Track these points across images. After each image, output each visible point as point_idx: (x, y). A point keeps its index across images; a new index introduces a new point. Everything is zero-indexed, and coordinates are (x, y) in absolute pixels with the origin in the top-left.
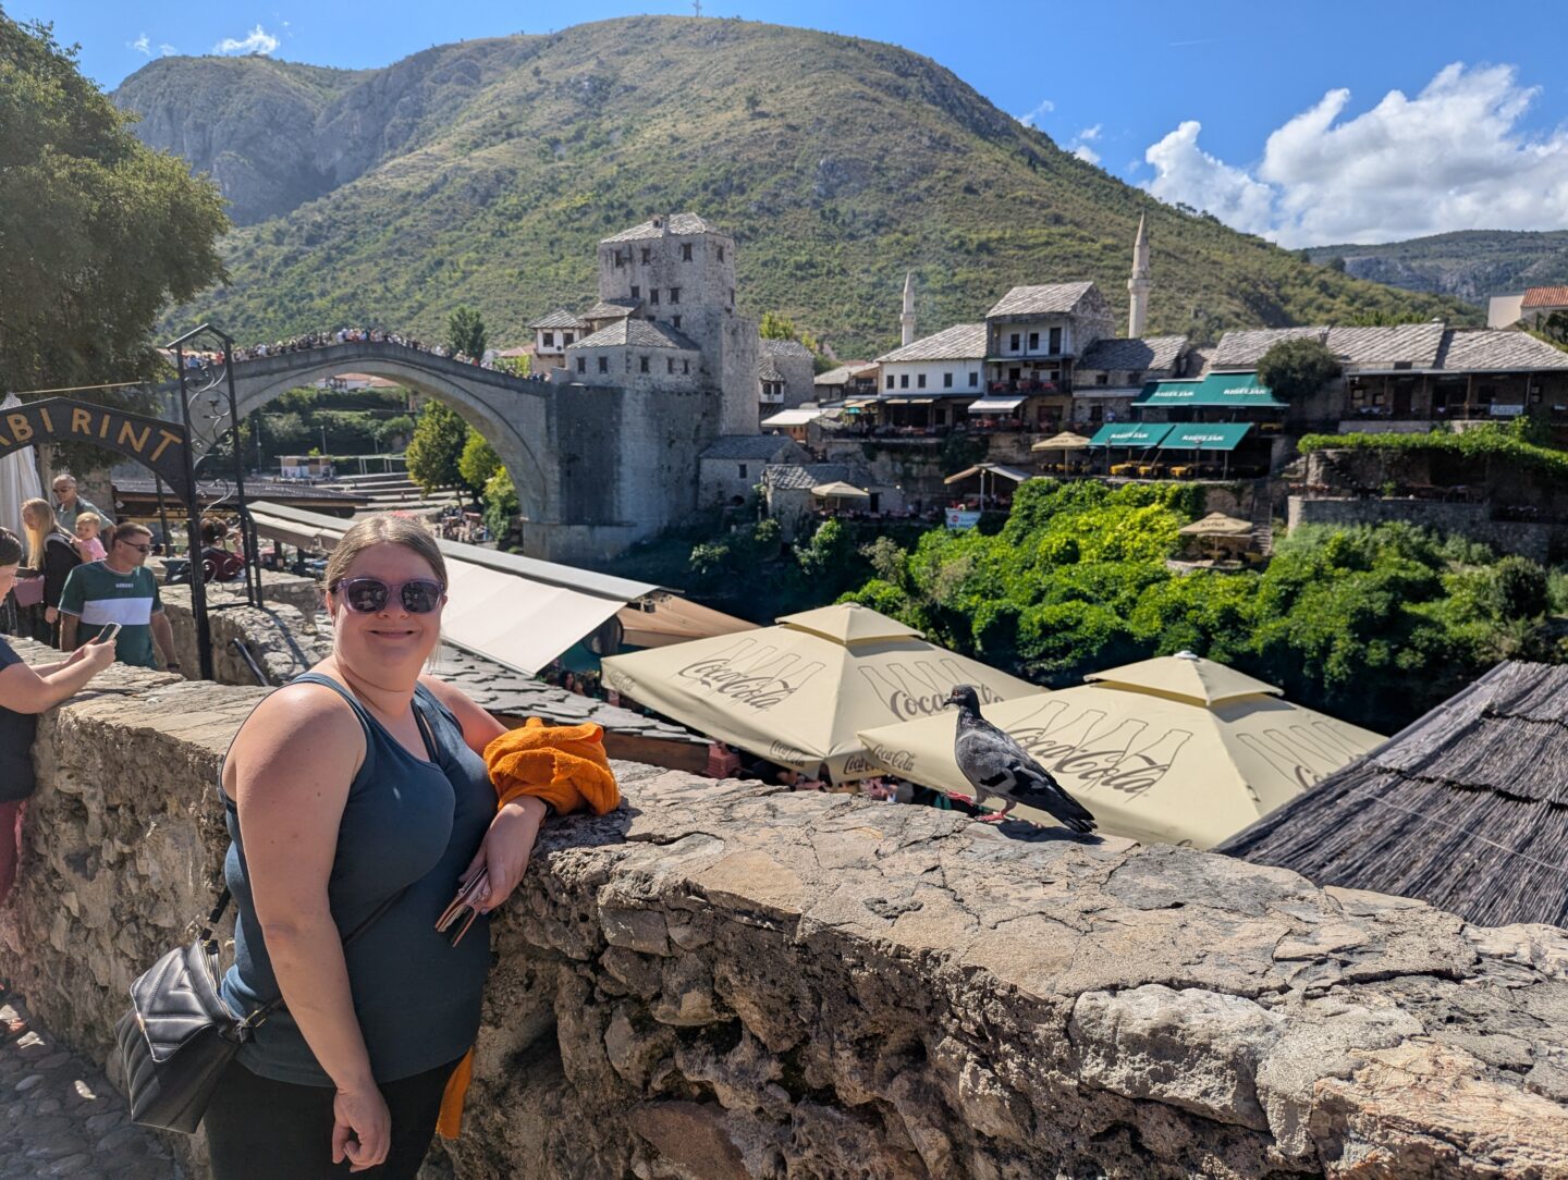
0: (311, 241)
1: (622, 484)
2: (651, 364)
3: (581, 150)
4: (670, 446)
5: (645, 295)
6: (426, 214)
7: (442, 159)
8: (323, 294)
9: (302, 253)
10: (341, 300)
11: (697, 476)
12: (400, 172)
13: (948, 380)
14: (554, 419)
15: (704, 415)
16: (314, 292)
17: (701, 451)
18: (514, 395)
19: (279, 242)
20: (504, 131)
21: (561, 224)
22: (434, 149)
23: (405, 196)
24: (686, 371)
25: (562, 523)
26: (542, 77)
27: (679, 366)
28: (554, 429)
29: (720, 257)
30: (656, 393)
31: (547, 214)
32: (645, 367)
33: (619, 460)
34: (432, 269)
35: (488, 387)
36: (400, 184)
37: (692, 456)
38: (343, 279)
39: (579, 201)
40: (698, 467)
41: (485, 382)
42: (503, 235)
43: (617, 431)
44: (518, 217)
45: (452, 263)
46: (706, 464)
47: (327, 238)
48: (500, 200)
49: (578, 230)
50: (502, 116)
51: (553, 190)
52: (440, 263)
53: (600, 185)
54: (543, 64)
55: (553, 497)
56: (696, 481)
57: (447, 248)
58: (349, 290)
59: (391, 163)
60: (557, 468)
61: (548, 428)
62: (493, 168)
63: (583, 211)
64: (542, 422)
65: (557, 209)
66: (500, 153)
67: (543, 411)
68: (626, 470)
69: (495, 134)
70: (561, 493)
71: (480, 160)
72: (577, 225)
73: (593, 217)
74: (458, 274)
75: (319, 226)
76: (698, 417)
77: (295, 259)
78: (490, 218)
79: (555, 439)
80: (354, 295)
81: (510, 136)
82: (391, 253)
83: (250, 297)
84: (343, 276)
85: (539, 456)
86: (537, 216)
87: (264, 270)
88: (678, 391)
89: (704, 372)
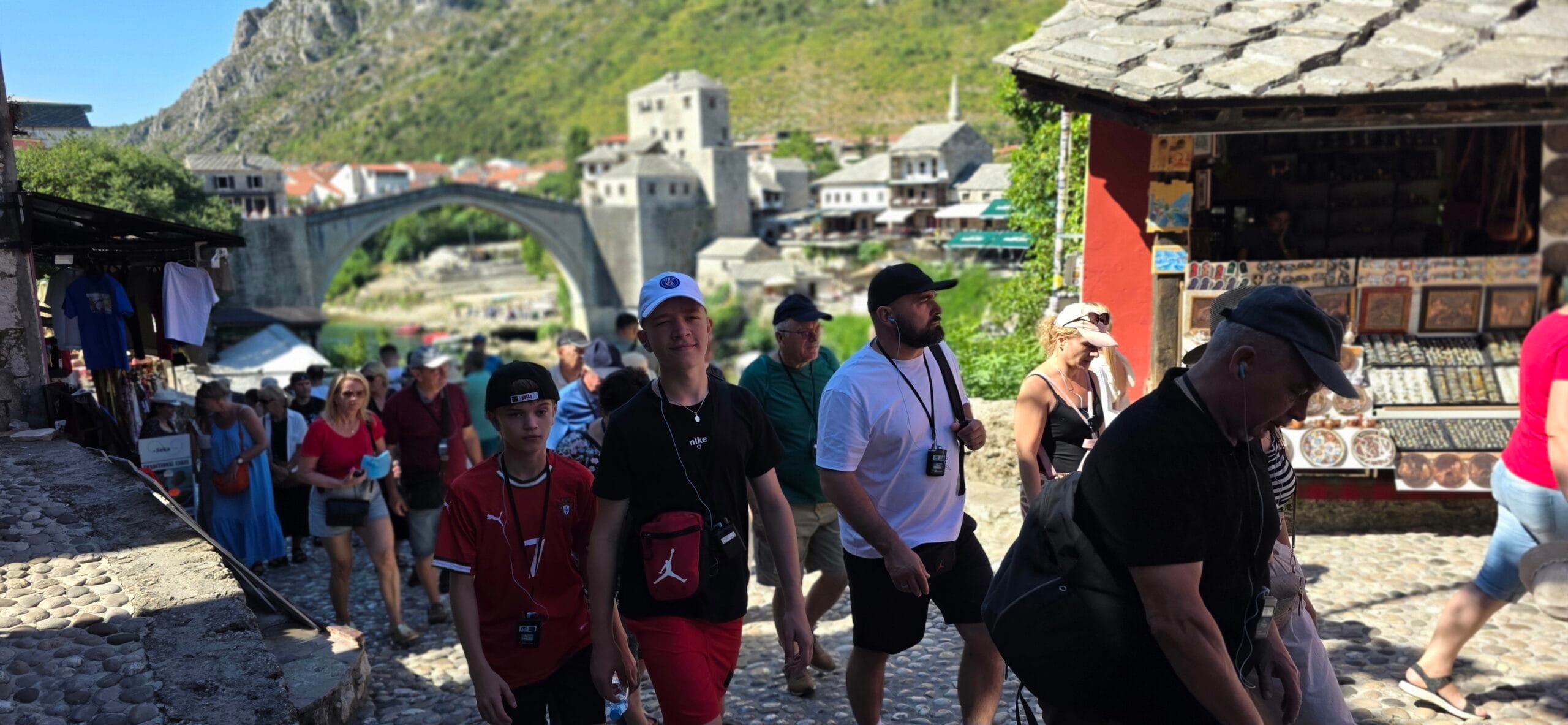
1: (637, 277)
2: (657, 189)
4: (673, 248)
5: (660, 135)
8: (501, 94)
9: (486, 58)
10: (517, 98)
11: (694, 269)
13: (865, 197)
14: (588, 230)
15: (699, 224)
17: (697, 251)
18: (558, 215)
24: (686, 192)
25: (597, 306)
27: (679, 189)
28: (589, 238)
29: (712, 102)
30: (661, 210)
32: (653, 190)
33: (635, 260)
34: (592, 69)
35: (537, 209)
37: (690, 254)
40: (695, 263)
41: (535, 206)
43: (632, 237)
44: (665, 17)
46: (701, 260)
47: (507, 45)
52: (598, 63)
61: (585, 237)
64: (580, 233)
67: (581, 227)
70: (596, 285)
72: (716, 22)
75: (499, 34)
76: (695, 227)
77: (481, 65)
79: (590, 245)
85: (578, 257)
88: (680, 207)
89: (701, 191)
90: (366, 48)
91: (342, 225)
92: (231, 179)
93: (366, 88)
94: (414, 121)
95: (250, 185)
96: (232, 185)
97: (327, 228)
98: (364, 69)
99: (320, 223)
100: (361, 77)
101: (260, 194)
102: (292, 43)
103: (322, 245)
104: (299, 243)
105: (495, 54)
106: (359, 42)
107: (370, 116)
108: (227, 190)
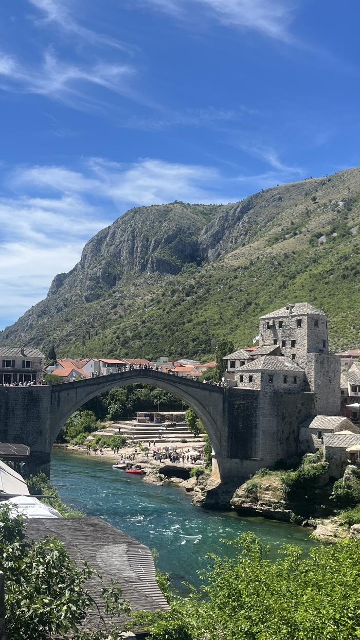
0: (187, 295)
1: (257, 439)
2: (274, 379)
3: (334, 239)
4: (283, 419)
5: (280, 344)
6: (246, 278)
7: (258, 249)
8: (189, 322)
9: (183, 301)
10: (198, 324)
11: (298, 436)
12: (236, 258)
14: (226, 405)
15: (303, 404)
16: (185, 321)
17: (300, 423)
18: (207, 393)
19: (173, 295)
20: (294, 231)
21: (317, 280)
22: (255, 244)
23: (235, 270)
24: (295, 382)
25: (228, 457)
26: (317, 201)
27: (290, 380)
28: (226, 409)
29: (316, 325)
30: (276, 393)
31: (310, 275)
32: (271, 380)
33: (256, 426)
34: (245, 307)
35: (195, 389)
36: (236, 263)
37: (296, 425)
38: (200, 314)
39: (329, 267)
40: (299, 432)
41: (193, 387)
42: (285, 288)
43: (255, 411)
44: (294, 278)
45: (256, 304)
46: (303, 430)
47: (196, 293)
48: (286, 269)
49: (327, 283)
50: (292, 223)
51: (315, 261)
52: (250, 304)
53: (341, 258)
54: (318, 194)
55: (225, 444)
56: (297, 440)
57: (255, 295)
58: (202, 319)
59: (233, 253)
60: (227, 429)
61: (224, 409)
62: (284, 252)
63: (331, 271)
64: (221, 406)
65: (316, 272)
66: (290, 244)
67: (222, 402)
68: (260, 433)
69: (288, 234)
70: (228, 442)
71: (277, 249)
72: (327, 280)
73: (335, 275)
74: (259, 310)
75: (192, 287)
76: (299, 406)
77: (180, 304)
78: (279, 279)
79: (227, 414)
80: (205, 322)
81: (296, 234)
82: (226, 299)
83: (156, 324)
84: (200, 312)
85: (219, 422)
86: (305, 275)
87: (164, 310)
88: (289, 392)
89: (306, 382)
90: (118, 295)
91: (72, 393)
92: (14, 361)
93: (114, 317)
94: (138, 336)
95: (23, 367)
96: (13, 366)
97: (63, 394)
98: (115, 306)
99: (59, 392)
100: (112, 311)
101: (29, 372)
102: (79, 292)
103: (58, 405)
104: (45, 403)
105: (189, 298)
106: (114, 292)
107: (114, 333)
108: (10, 368)
